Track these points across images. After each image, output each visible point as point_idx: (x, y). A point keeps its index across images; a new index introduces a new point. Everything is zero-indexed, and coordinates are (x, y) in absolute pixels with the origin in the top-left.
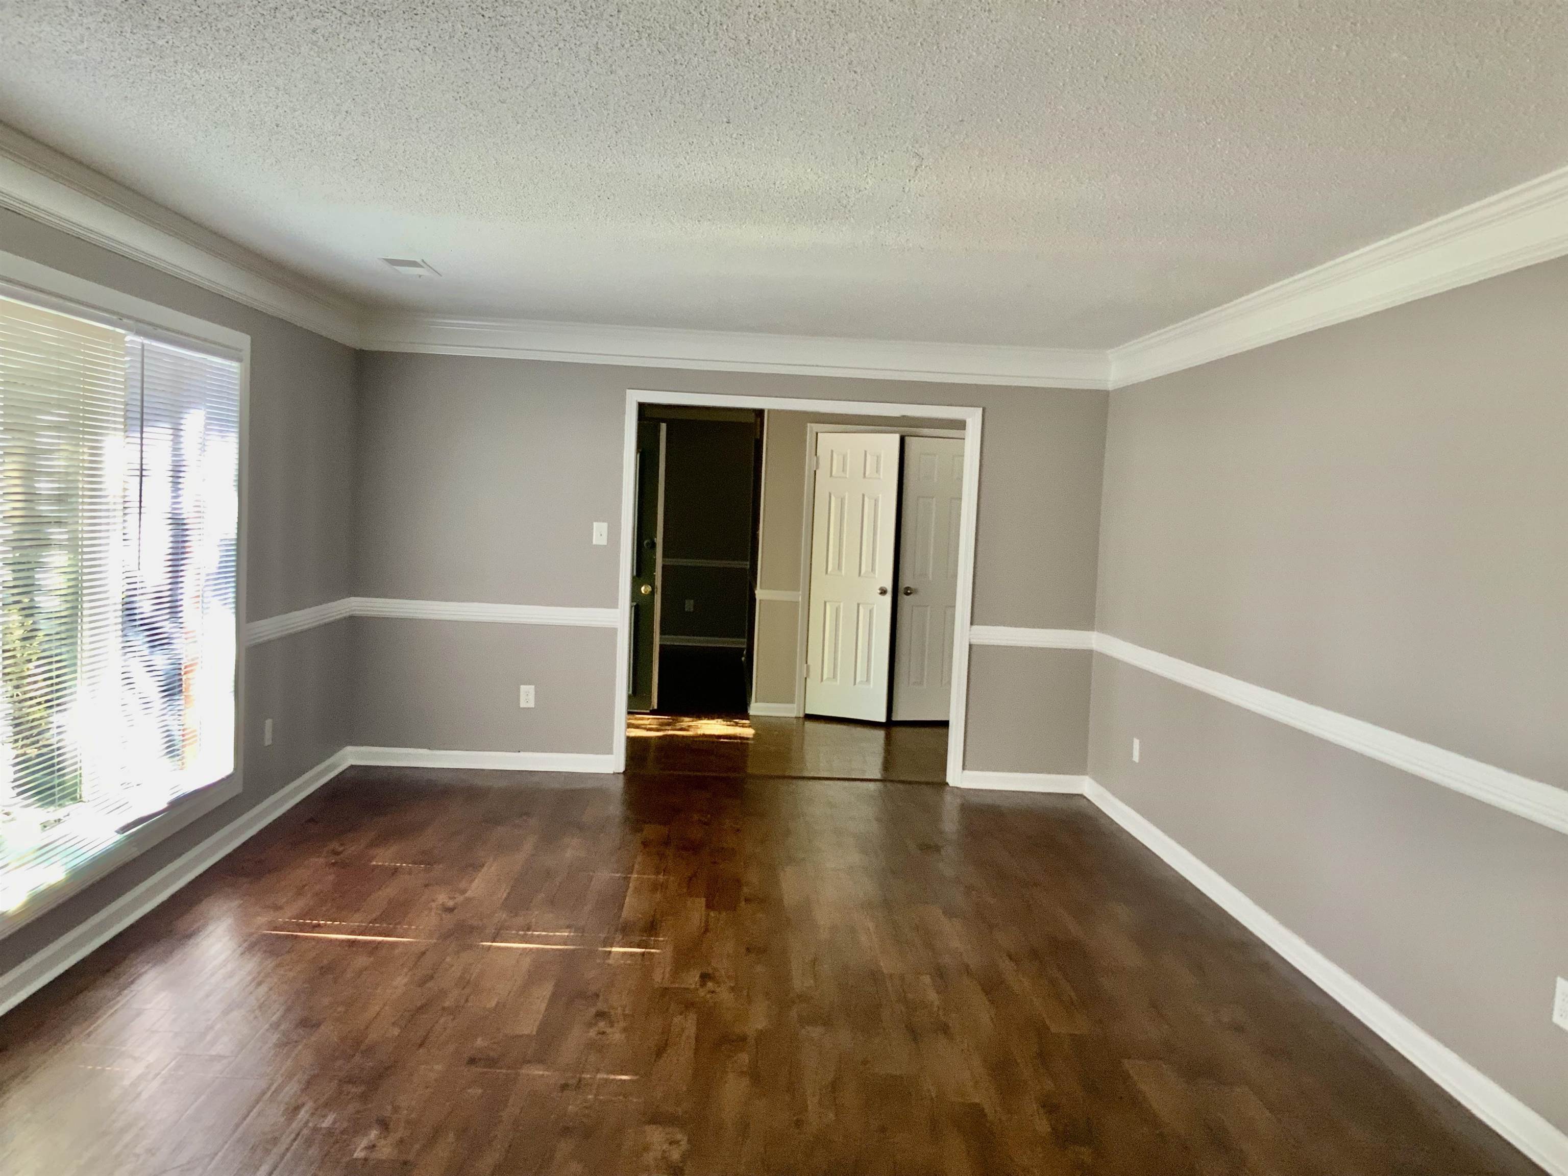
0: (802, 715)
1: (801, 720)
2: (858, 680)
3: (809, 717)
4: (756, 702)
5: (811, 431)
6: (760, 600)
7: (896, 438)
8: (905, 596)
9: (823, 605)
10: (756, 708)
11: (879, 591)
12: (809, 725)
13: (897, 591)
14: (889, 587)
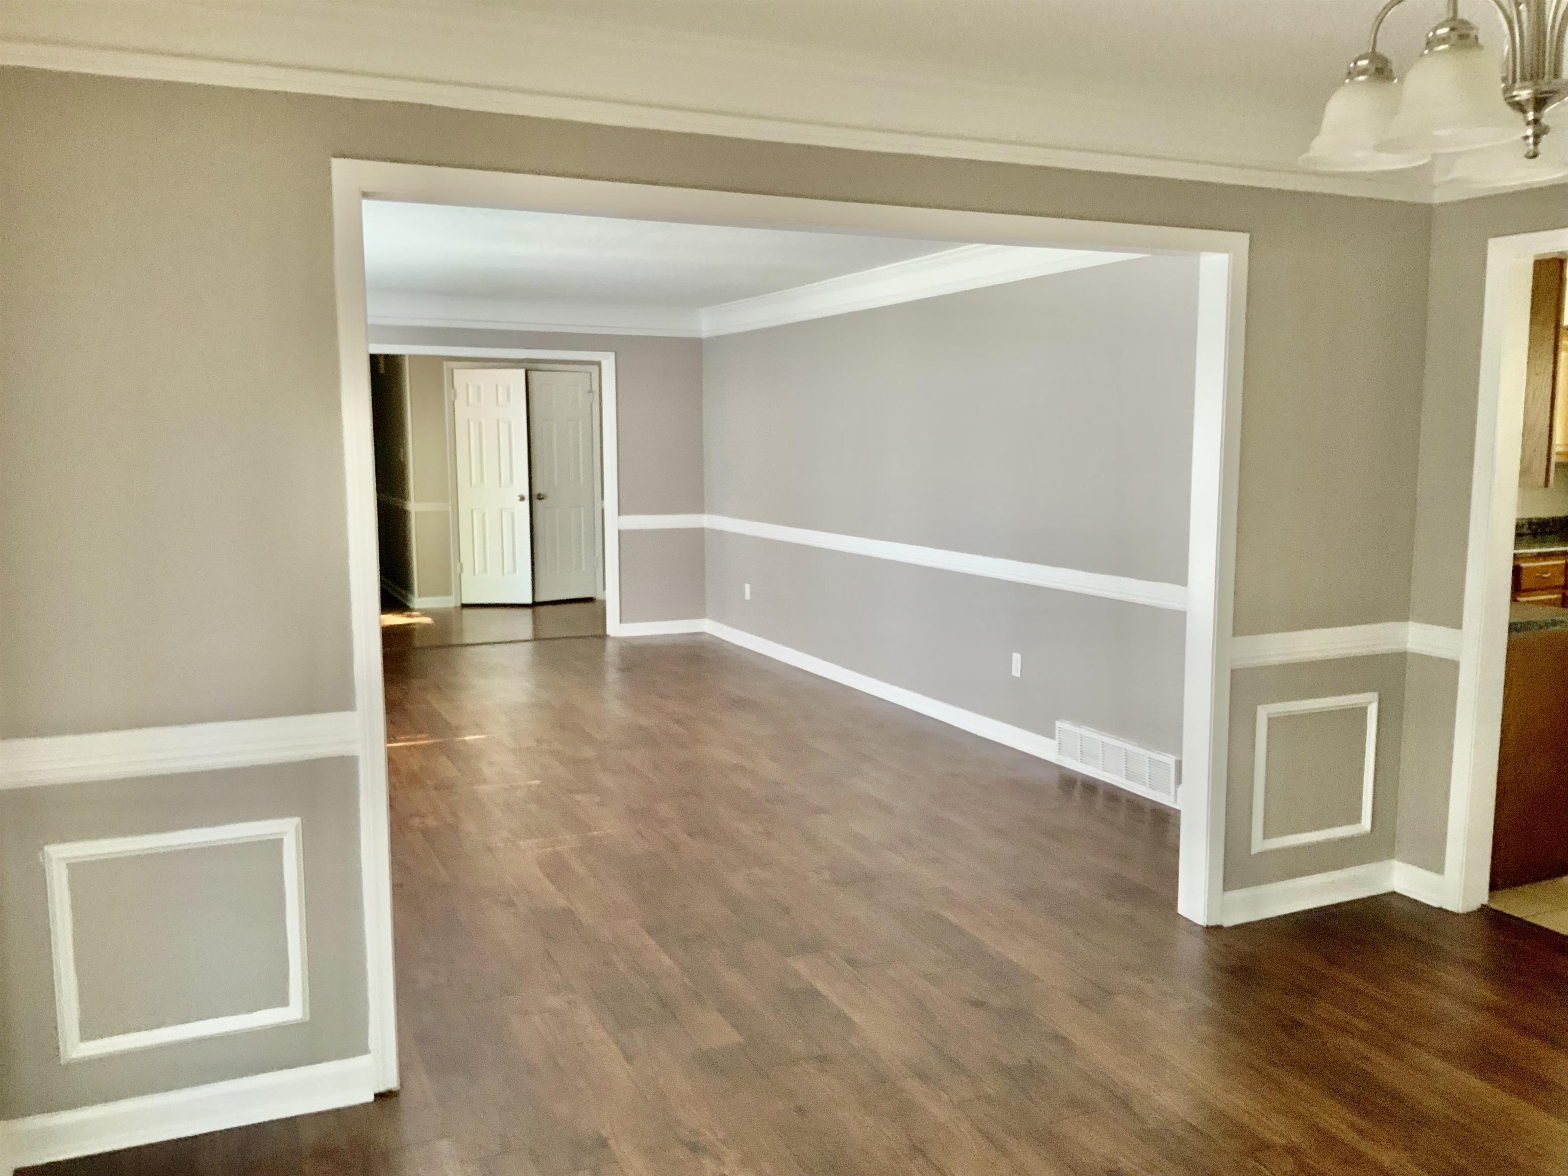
0: (459, 605)
1: (459, 609)
2: (506, 571)
3: (465, 606)
4: (419, 596)
5: (447, 369)
6: (416, 513)
7: (523, 371)
8: (538, 500)
9: (470, 513)
10: (418, 601)
11: (519, 498)
12: (466, 612)
13: (534, 497)
14: (526, 494)
